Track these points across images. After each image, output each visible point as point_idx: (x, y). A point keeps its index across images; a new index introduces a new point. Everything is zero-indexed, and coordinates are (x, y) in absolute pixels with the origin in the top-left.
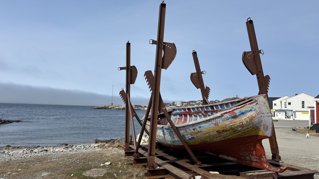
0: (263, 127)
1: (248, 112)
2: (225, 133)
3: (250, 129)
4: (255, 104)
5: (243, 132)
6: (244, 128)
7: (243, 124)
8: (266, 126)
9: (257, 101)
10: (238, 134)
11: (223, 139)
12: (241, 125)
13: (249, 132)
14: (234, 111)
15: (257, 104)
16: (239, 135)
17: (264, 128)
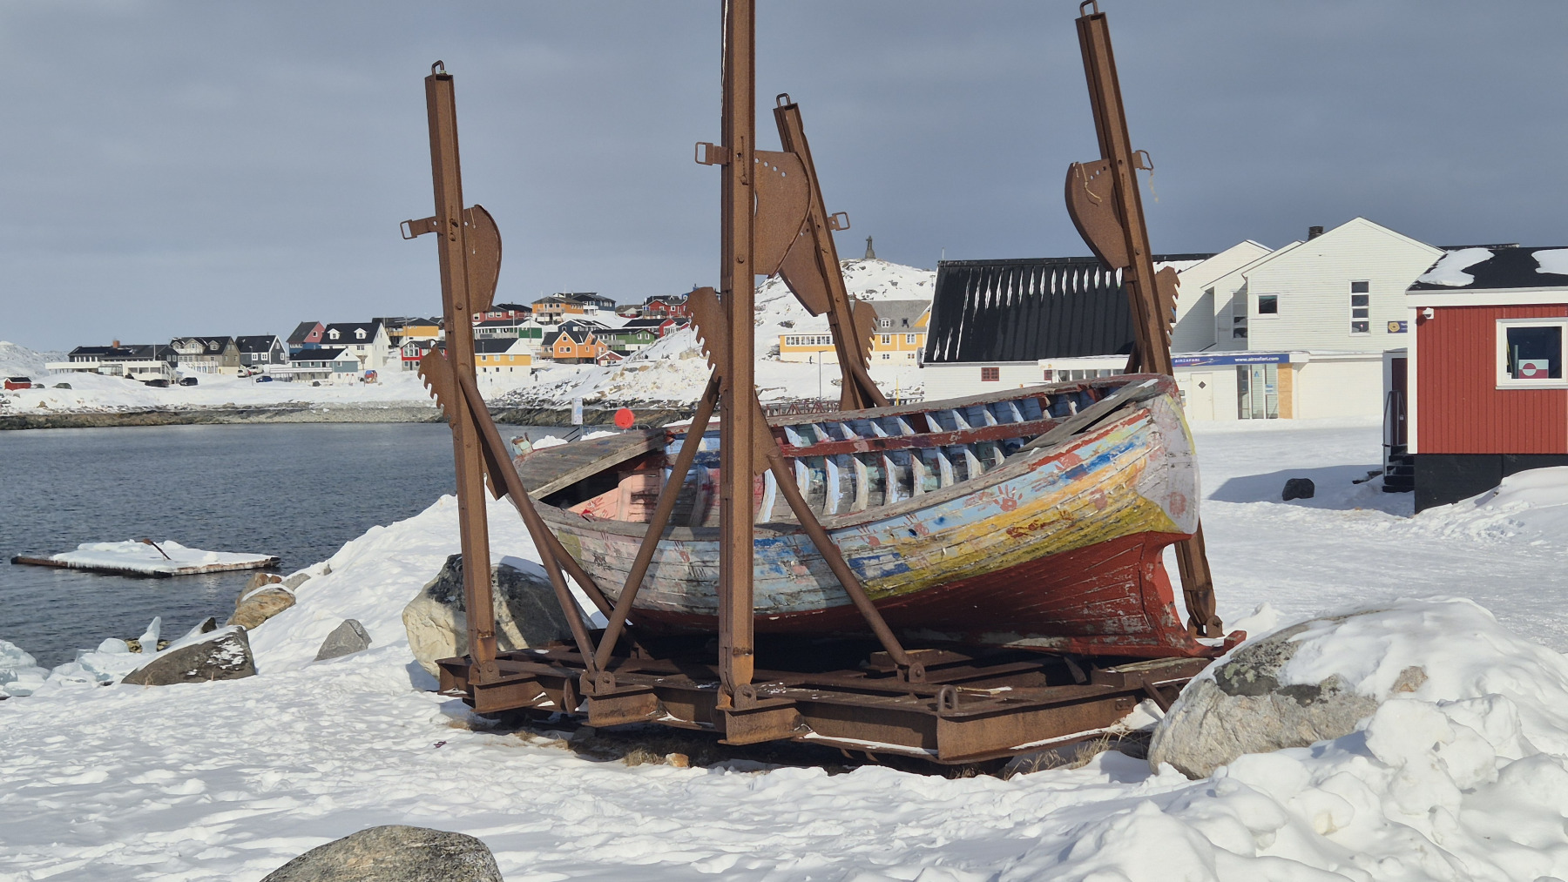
0: (1171, 502)
1: (1121, 452)
2: (1039, 535)
3: (1125, 512)
4: (1144, 421)
5: (1100, 524)
6: (1108, 510)
7: (1103, 497)
8: (1178, 498)
9: (1149, 411)
10: (1082, 533)
11: (1027, 558)
12: (1097, 500)
13: (1122, 523)
14: (1075, 452)
15: (1151, 422)
16: (1086, 535)
17: (1172, 504)
